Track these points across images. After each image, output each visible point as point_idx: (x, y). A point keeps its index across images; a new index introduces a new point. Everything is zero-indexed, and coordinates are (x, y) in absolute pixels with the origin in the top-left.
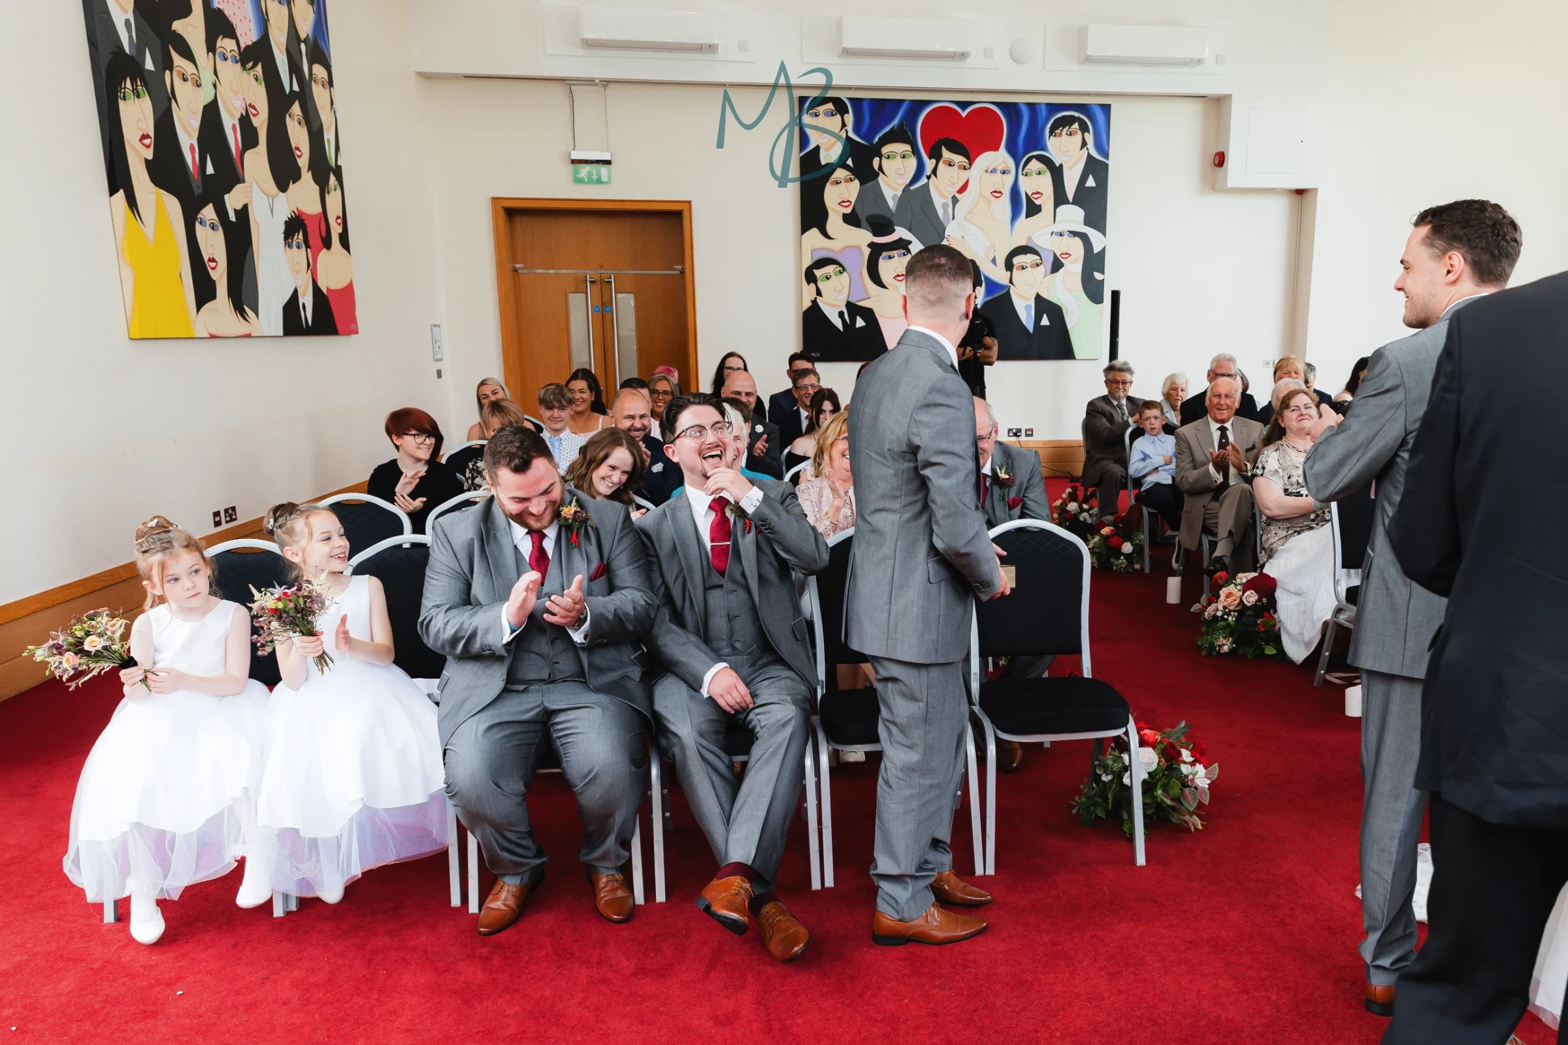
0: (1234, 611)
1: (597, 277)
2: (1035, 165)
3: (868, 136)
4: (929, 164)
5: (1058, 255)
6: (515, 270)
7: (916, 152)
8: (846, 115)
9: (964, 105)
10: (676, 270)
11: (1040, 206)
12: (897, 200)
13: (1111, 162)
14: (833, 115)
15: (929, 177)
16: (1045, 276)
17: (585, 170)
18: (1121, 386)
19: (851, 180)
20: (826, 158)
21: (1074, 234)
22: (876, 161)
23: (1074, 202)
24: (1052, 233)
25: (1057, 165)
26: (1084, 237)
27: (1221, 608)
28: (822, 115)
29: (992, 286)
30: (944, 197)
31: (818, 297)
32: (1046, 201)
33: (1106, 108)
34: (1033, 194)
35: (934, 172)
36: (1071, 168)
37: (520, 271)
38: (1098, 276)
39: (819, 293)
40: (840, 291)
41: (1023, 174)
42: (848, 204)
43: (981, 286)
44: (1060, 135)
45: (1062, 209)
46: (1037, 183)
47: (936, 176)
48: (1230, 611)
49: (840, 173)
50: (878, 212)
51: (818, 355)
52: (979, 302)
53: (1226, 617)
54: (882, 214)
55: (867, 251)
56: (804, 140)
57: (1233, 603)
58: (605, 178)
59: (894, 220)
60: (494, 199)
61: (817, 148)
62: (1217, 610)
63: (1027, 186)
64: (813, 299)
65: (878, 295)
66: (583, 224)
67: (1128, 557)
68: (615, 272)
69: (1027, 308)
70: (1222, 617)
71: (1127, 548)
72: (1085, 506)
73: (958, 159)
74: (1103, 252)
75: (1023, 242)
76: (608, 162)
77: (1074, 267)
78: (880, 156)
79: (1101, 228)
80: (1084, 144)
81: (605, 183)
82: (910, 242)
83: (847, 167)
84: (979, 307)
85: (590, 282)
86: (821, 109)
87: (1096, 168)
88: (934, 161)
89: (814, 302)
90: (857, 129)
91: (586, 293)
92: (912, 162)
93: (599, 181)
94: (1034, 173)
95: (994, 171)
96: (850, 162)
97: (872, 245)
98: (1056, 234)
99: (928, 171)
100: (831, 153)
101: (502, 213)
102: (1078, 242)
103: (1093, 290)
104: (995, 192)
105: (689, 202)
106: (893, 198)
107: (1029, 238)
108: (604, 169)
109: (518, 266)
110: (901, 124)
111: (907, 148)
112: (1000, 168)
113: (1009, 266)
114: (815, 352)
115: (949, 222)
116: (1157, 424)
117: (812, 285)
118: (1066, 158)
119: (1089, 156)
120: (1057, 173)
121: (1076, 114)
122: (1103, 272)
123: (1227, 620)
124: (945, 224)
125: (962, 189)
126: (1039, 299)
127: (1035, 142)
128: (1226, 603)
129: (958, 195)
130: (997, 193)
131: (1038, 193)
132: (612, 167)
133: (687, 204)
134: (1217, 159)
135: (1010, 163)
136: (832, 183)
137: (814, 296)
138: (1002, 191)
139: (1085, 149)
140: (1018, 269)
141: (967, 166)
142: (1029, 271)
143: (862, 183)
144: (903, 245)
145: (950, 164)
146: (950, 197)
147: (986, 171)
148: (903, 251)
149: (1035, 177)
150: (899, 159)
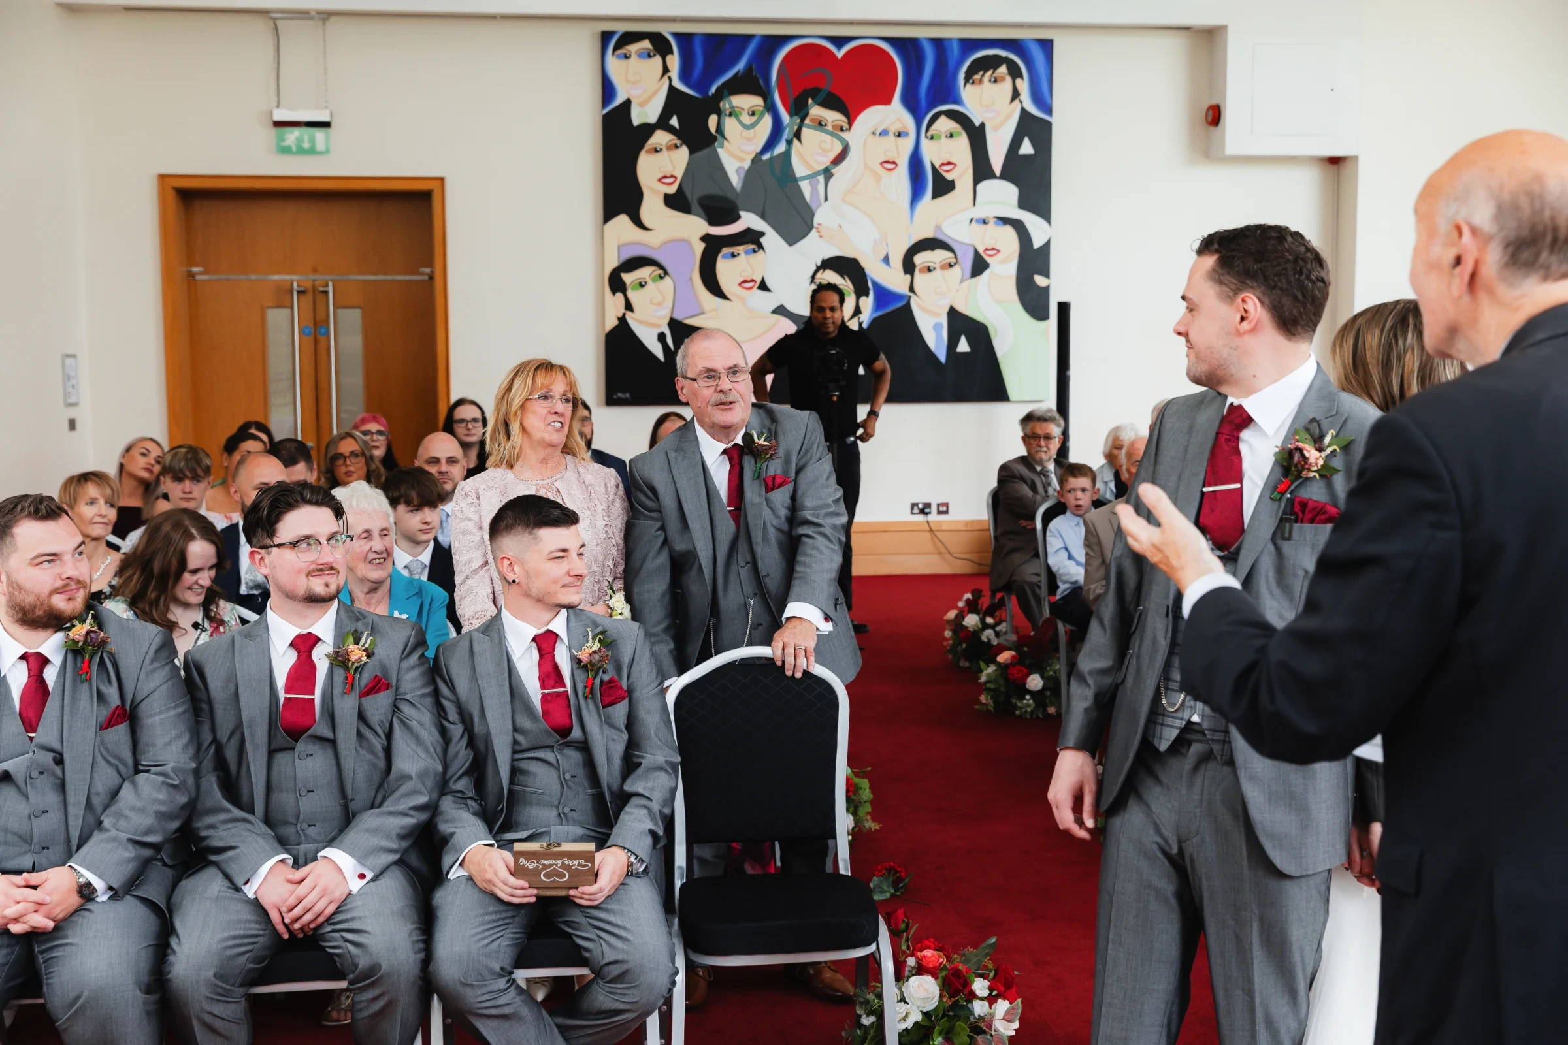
1: (308, 285)
2: (944, 124)
3: (703, 83)
5: (981, 251)
6: (191, 275)
7: (771, 108)
8: (669, 57)
9: (840, 41)
10: (423, 274)
11: (953, 182)
12: (743, 175)
14: (650, 57)
15: (789, 143)
16: (962, 281)
17: (293, 135)
18: (1043, 443)
19: (676, 147)
20: (637, 118)
21: (1005, 221)
22: (712, 121)
23: (1004, 176)
24: (972, 220)
25: (977, 124)
26: (1018, 226)
28: (634, 57)
29: (883, 296)
30: (812, 170)
31: (628, 314)
32: (962, 173)
33: (1047, 45)
34: (943, 164)
36: (996, 129)
37: (198, 277)
38: (1040, 280)
39: (629, 306)
40: (659, 304)
41: (926, 137)
42: (671, 180)
43: (867, 295)
44: (980, 81)
45: (985, 186)
46: (948, 150)
47: (799, 139)
49: (660, 138)
50: (713, 190)
51: (628, 395)
52: (866, 317)
54: (720, 193)
55: (700, 247)
56: (607, 90)
58: (320, 145)
59: (739, 203)
60: (163, 178)
61: (627, 103)
63: (932, 154)
64: (620, 315)
65: (716, 310)
66: (289, 212)
67: (1036, 695)
68: (334, 277)
69: (937, 327)
71: (1035, 682)
72: (989, 620)
73: (833, 117)
74: (1048, 244)
75: (929, 234)
76: (326, 125)
77: (1004, 268)
78: (719, 113)
79: (1044, 212)
80: (1016, 94)
81: (321, 153)
82: (762, 234)
83: (671, 130)
84: (865, 326)
85: (299, 292)
86: (634, 48)
87: (1035, 128)
89: (622, 320)
91: (292, 308)
92: (766, 122)
93: (312, 151)
94: (943, 136)
95: (884, 133)
96: (674, 122)
97: (706, 238)
98: (978, 221)
100: (646, 112)
101: (171, 195)
102: (1010, 232)
103: (1034, 302)
104: (887, 162)
105: (442, 179)
106: (738, 171)
107: (938, 228)
108: (319, 134)
109: (195, 269)
110: (748, 68)
111: (756, 101)
112: (895, 128)
113: (909, 266)
114: (624, 392)
115: (820, 205)
116: (1085, 500)
117: (619, 295)
118: (990, 115)
119: (1024, 112)
120: (977, 136)
121: (1003, 53)
122: (1047, 274)
124: (813, 206)
126: (953, 314)
127: (944, 91)
130: (889, 164)
131: (949, 163)
132: (332, 131)
133: (439, 182)
134: (1210, 113)
135: (908, 121)
136: (648, 152)
137: (621, 310)
138: (897, 161)
139: (1017, 102)
140: (921, 271)
141: (846, 126)
142: (938, 273)
143: (692, 152)
144: (752, 238)
145: (820, 124)
146: (821, 169)
147: (874, 133)
148: (752, 247)
149: (945, 141)
150: (746, 117)
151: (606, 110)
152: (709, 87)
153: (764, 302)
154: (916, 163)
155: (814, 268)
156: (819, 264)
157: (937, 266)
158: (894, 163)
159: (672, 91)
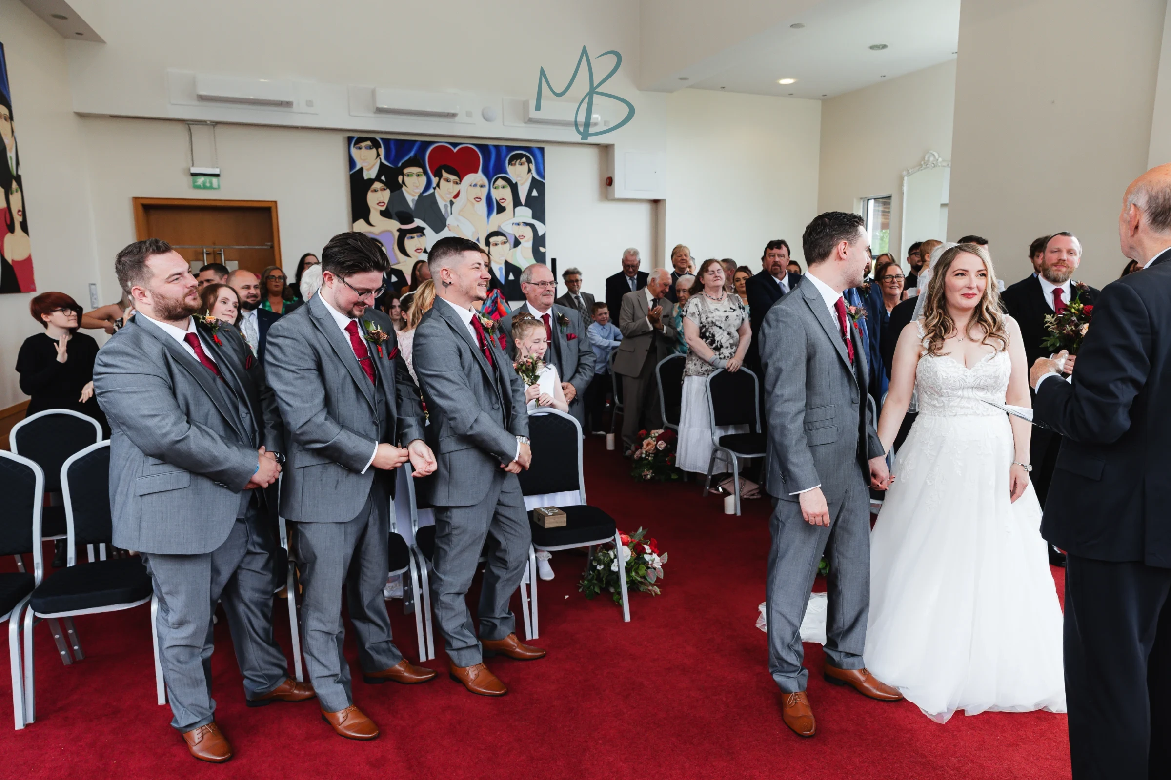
0: (652, 454)
1: (211, 250)
2: (500, 182)
3: (395, 162)
4: (435, 180)
5: (517, 236)
7: (425, 172)
8: (379, 149)
9: (455, 145)
10: (267, 245)
11: (505, 207)
12: (415, 202)
13: (547, 182)
14: (371, 149)
15: (435, 189)
16: (510, 249)
17: (201, 180)
19: (384, 189)
20: (366, 175)
21: (527, 224)
22: (400, 178)
23: (526, 205)
24: (513, 224)
25: (514, 182)
26: (532, 226)
27: (644, 452)
28: (363, 148)
30: (445, 201)
32: (509, 203)
33: (542, 150)
34: (500, 200)
36: (522, 185)
38: (542, 249)
41: (493, 188)
42: (383, 204)
44: (515, 164)
45: (518, 209)
46: (503, 193)
47: (439, 187)
48: (650, 454)
49: (377, 185)
50: (401, 208)
54: (404, 210)
55: (397, 234)
56: (352, 163)
57: (651, 448)
58: (215, 185)
59: (414, 215)
60: (135, 199)
61: (361, 169)
62: (642, 453)
63: (496, 195)
65: (405, 262)
66: (199, 216)
68: (225, 246)
69: (500, 269)
70: (646, 457)
73: (453, 178)
74: (544, 234)
75: (495, 229)
76: (217, 175)
77: (527, 244)
78: (403, 175)
79: (542, 220)
80: (530, 170)
81: (215, 189)
82: (424, 229)
83: (381, 181)
85: (207, 254)
86: (363, 144)
87: (538, 185)
88: (437, 178)
90: (387, 157)
92: (423, 179)
93: (211, 188)
94: (500, 187)
95: (475, 185)
96: (383, 178)
97: (399, 230)
98: (516, 224)
99: (434, 184)
100: (370, 173)
101: (140, 207)
102: (529, 229)
103: (540, 258)
104: (477, 198)
105: (275, 202)
106: (413, 200)
107: (499, 227)
108: (214, 180)
110: (415, 155)
111: (420, 170)
112: (479, 184)
113: (488, 243)
115: (448, 216)
118: (519, 179)
119: (533, 178)
120: (514, 188)
121: (524, 153)
122: (544, 247)
123: (648, 459)
124: (446, 217)
126: (507, 263)
127: (500, 168)
128: (647, 449)
129: (454, 200)
130: (478, 199)
131: (503, 199)
132: (220, 178)
133: (274, 203)
134: (608, 181)
135: (485, 181)
136: (372, 191)
139: (530, 173)
140: (493, 245)
141: (459, 182)
142: (500, 246)
143: (392, 192)
144: (420, 230)
145: (448, 180)
146: (449, 200)
147: (471, 185)
148: (420, 234)
149: (501, 189)
150: (415, 177)
151: (351, 173)
152: (398, 163)
157: (500, 243)
158: (480, 198)
159: (381, 164)
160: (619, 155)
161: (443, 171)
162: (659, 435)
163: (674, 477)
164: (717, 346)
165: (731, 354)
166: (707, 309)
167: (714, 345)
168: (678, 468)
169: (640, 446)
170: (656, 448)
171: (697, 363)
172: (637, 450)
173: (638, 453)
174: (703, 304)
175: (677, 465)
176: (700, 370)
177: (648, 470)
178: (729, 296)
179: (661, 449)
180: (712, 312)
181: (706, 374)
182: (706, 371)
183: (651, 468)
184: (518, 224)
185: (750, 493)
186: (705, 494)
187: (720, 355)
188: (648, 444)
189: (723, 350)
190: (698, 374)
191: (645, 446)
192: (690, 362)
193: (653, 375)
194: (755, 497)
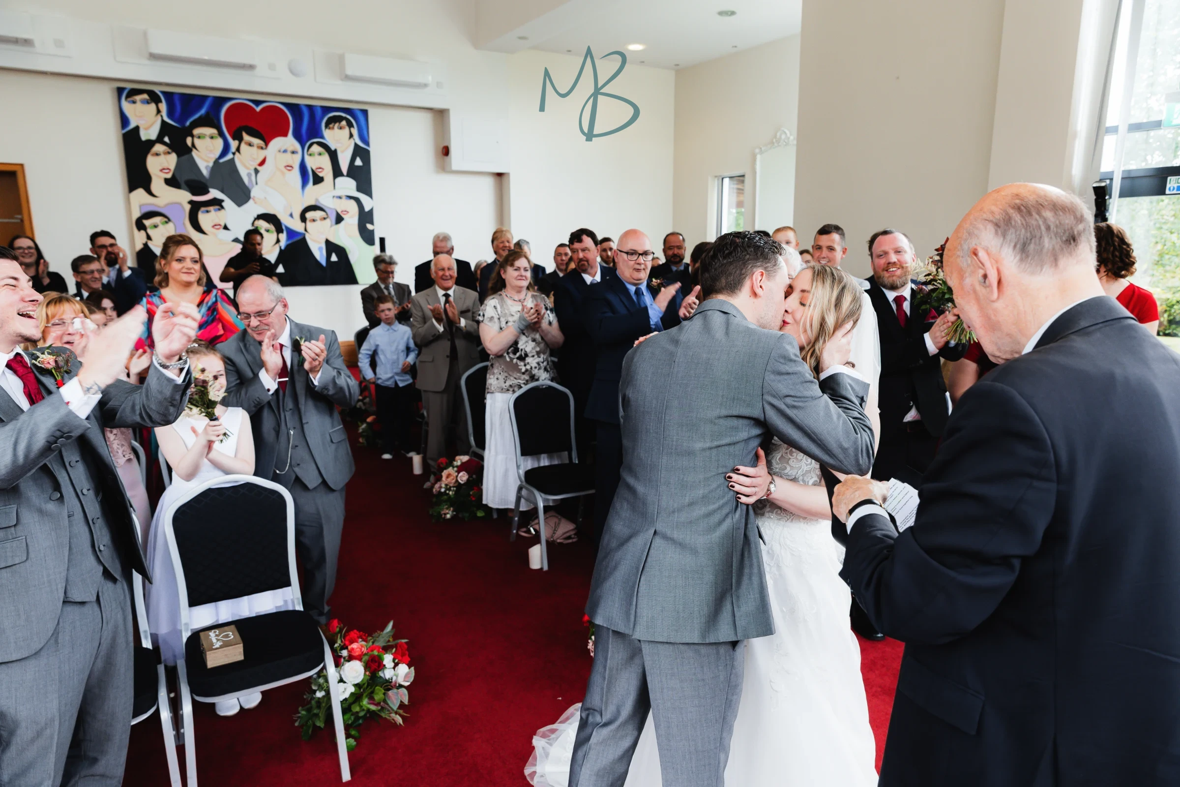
0: (454, 487)
2: (316, 149)
3: (181, 120)
4: (234, 144)
5: (339, 211)
7: (221, 134)
8: (160, 105)
9: (257, 103)
10: (15, 218)
11: (323, 177)
12: (209, 169)
13: (373, 149)
14: (148, 103)
15: (234, 154)
16: (331, 226)
19: (169, 153)
20: (144, 136)
21: (350, 198)
22: (189, 141)
23: (349, 175)
24: (334, 197)
25: (333, 149)
26: (357, 200)
27: (443, 486)
28: (138, 102)
29: (291, 233)
30: (247, 168)
31: (149, 241)
32: (327, 172)
33: (365, 112)
34: (317, 168)
35: (238, 150)
36: (343, 152)
38: (369, 226)
39: (149, 237)
41: (307, 155)
42: (167, 171)
44: (333, 128)
45: (339, 180)
46: (319, 161)
47: (239, 152)
48: (450, 487)
49: (159, 148)
50: (192, 177)
52: (283, 243)
53: (448, 492)
54: (196, 178)
55: (188, 207)
56: (124, 120)
57: (451, 481)
59: (208, 184)
61: (137, 128)
62: (441, 487)
63: (311, 163)
64: (144, 242)
65: (200, 240)
69: (320, 249)
70: (445, 491)
73: (256, 141)
74: (371, 211)
75: (312, 203)
77: (352, 220)
78: (192, 136)
79: (369, 193)
80: (351, 136)
82: (223, 201)
83: (165, 144)
84: (283, 248)
86: (138, 98)
87: (361, 152)
88: (237, 142)
89: (146, 245)
90: (170, 114)
92: (219, 143)
94: (316, 154)
95: (285, 151)
96: (166, 139)
97: (191, 202)
98: (337, 197)
100: (149, 132)
102: (353, 203)
103: (368, 237)
104: (288, 166)
105: (22, 165)
106: (207, 167)
107: (317, 200)
110: (207, 113)
111: (213, 131)
112: (290, 149)
113: (303, 219)
115: (253, 187)
117: (143, 232)
118: (339, 145)
119: (356, 145)
120: (333, 155)
121: (343, 115)
122: (372, 223)
123: (448, 494)
124: (250, 187)
125: (262, 163)
126: (328, 242)
127: (315, 132)
128: (447, 482)
129: (259, 168)
131: (320, 168)
133: (19, 166)
134: (444, 150)
135: (297, 146)
136: (152, 155)
137: (144, 240)
138: (293, 166)
139: (352, 139)
140: (310, 221)
141: (264, 147)
142: (318, 223)
143: (179, 156)
144: (217, 203)
145: (250, 145)
146: (253, 168)
147: (280, 151)
148: (217, 207)
149: (317, 157)
150: (208, 140)
151: (124, 131)
152: (186, 120)
153: (228, 236)
154: (303, 168)
155: (253, 219)
156: (256, 216)
157: (318, 219)
158: (291, 167)
159: (164, 123)
160: (455, 122)
161: (244, 135)
162: (463, 464)
163: (480, 514)
164: (521, 355)
165: (538, 364)
166: (507, 311)
167: (518, 354)
168: (486, 505)
169: (439, 479)
170: (457, 481)
171: (500, 377)
172: (436, 483)
173: (437, 486)
174: (502, 307)
175: (484, 502)
176: (503, 385)
177: (447, 509)
178: (533, 296)
179: (462, 482)
180: (512, 315)
181: (511, 389)
182: (511, 386)
183: (451, 506)
184: (340, 198)
185: (565, 536)
186: (512, 539)
187: (525, 365)
188: (449, 476)
189: (528, 360)
190: (502, 390)
191: (444, 478)
192: (492, 377)
193: (458, 387)
194: (570, 541)
